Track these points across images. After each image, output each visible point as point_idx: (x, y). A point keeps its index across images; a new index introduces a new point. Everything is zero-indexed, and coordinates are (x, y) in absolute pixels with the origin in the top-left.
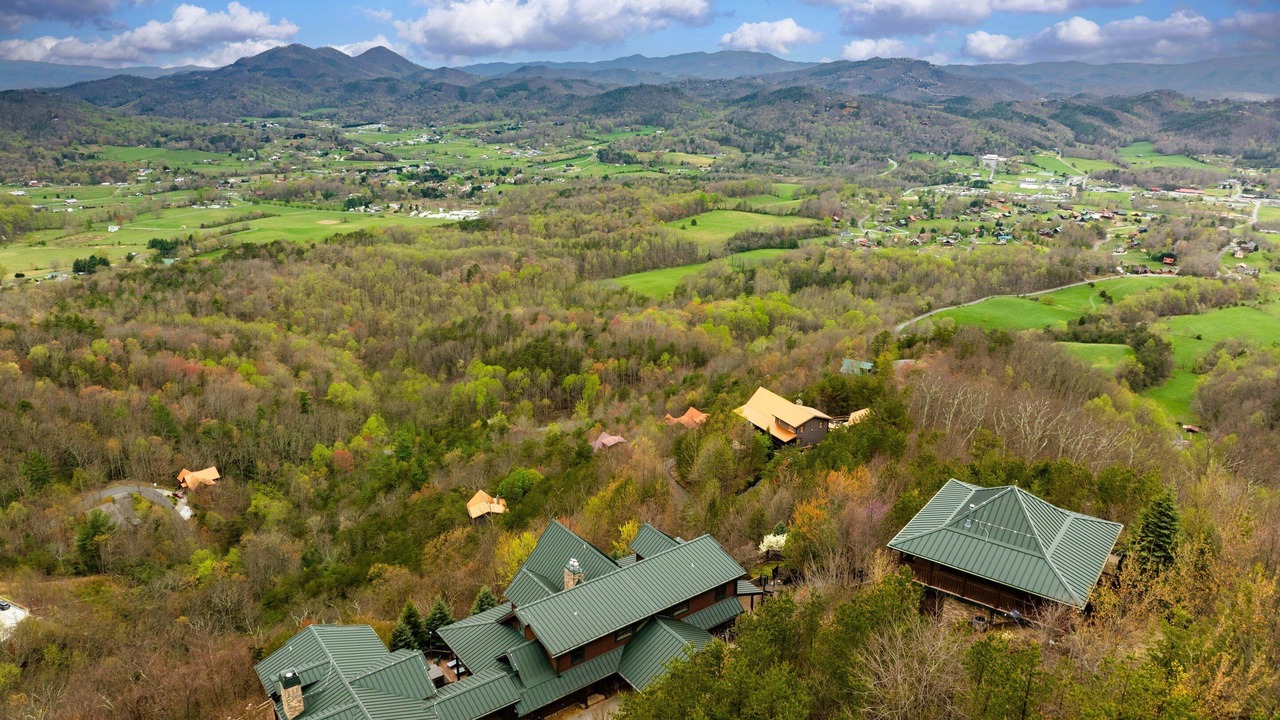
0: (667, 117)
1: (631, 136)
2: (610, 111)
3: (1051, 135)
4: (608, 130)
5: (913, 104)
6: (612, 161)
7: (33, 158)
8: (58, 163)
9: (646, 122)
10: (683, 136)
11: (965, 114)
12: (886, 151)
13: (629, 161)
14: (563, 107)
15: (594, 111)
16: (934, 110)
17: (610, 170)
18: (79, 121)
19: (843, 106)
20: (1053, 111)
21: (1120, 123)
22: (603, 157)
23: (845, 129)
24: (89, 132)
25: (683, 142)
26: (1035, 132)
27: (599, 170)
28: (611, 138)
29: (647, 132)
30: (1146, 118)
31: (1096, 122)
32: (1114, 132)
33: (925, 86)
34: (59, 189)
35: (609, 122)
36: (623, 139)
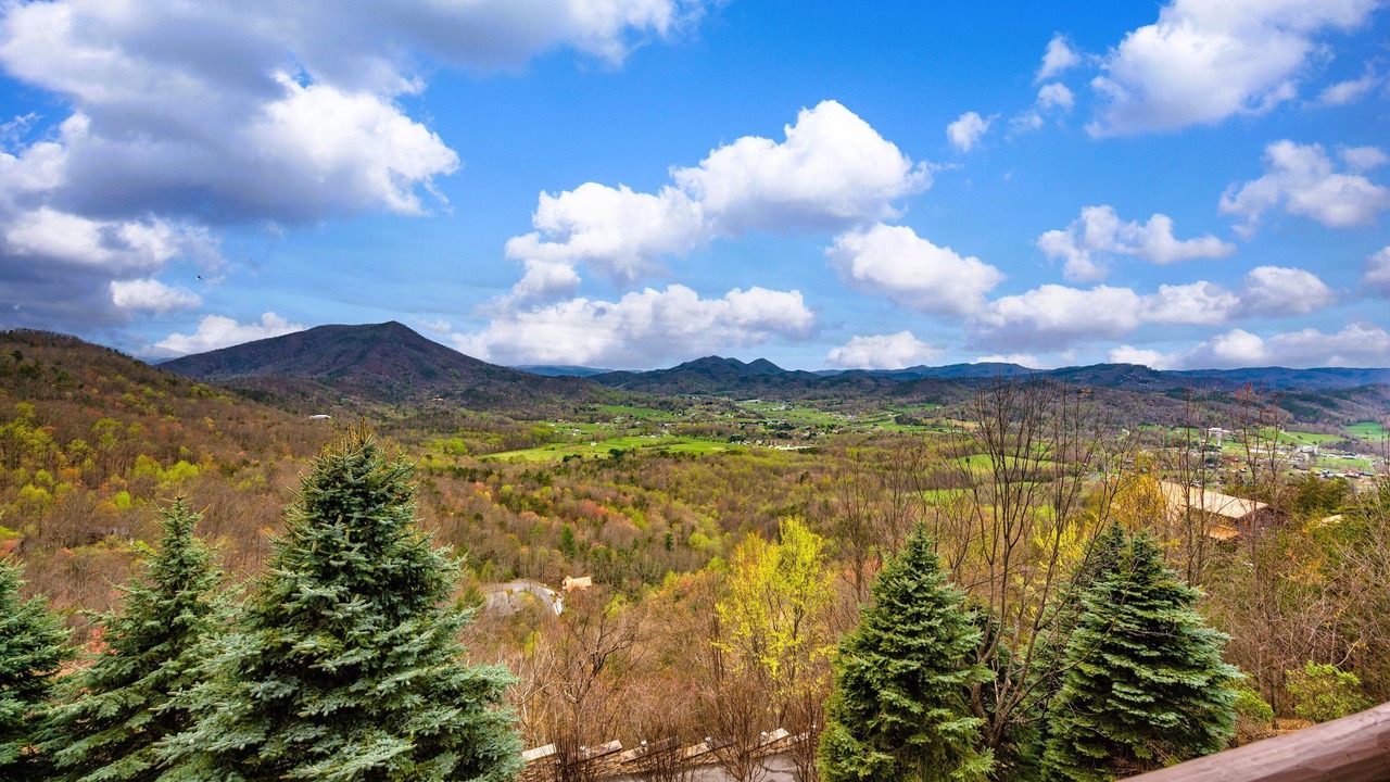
0: (944, 398)
1: (919, 410)
2: (904, 394)
3: (1272, 415)
4: (903, 406)
5: (1138, 391)
6: (905, 423)
7: (564, 408)
8: (576, 411)
9: (929, 401)
10: (956, 409)
11: (1187, 399)
12: (1120, 422)
13: (917, 423)
14: (872, 392)
15: (893, 394)
16: (1158, 396)
17: (906, 429)
18: (592, 391)
19: (1079, 392)
20: (1268, 398)
21: (1341, 408)
22: (899, 421)
23: (1084, 407)
24: (596, 396)
25: (956, 413)
26: (1253, 412)
27: (896, 429)
28: (904, 410)
29: (929, 408)
30: (1367, 405)
31: (1315, 406)
32: (1336, 414)
33: (1145, 382)
34: (573, 424)
35: (903, 400)
36: (913, 411)
